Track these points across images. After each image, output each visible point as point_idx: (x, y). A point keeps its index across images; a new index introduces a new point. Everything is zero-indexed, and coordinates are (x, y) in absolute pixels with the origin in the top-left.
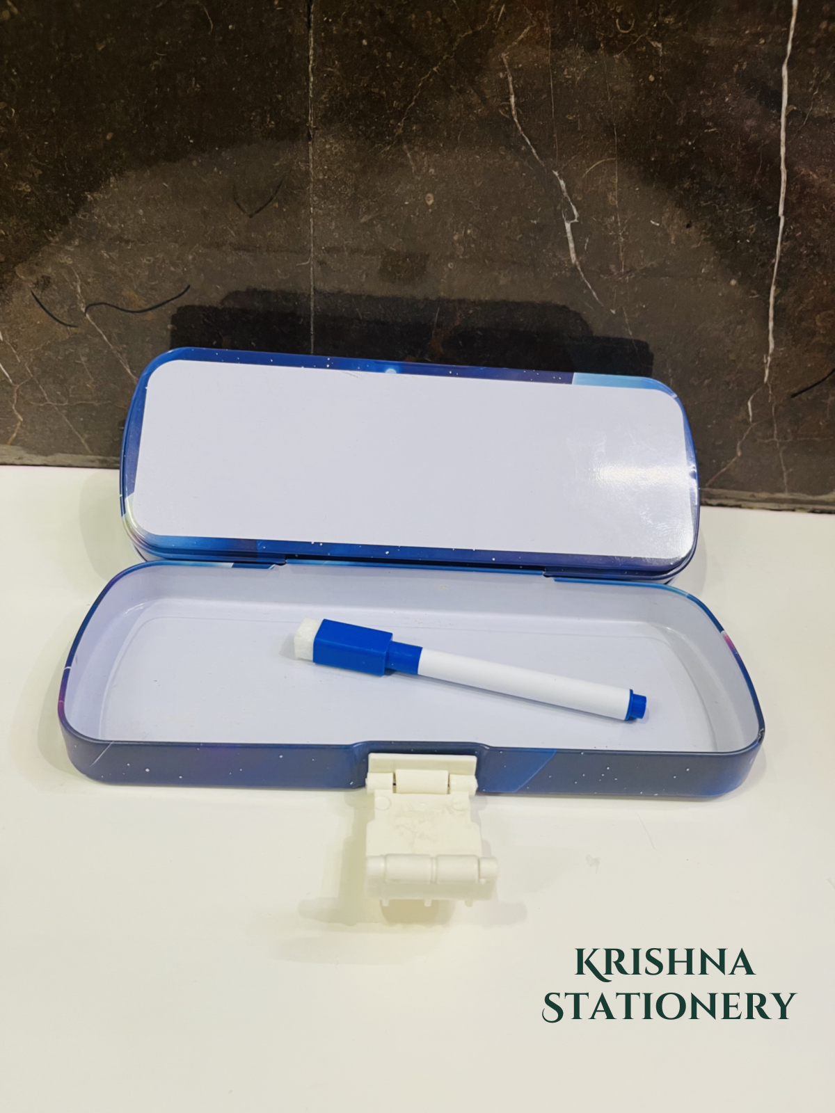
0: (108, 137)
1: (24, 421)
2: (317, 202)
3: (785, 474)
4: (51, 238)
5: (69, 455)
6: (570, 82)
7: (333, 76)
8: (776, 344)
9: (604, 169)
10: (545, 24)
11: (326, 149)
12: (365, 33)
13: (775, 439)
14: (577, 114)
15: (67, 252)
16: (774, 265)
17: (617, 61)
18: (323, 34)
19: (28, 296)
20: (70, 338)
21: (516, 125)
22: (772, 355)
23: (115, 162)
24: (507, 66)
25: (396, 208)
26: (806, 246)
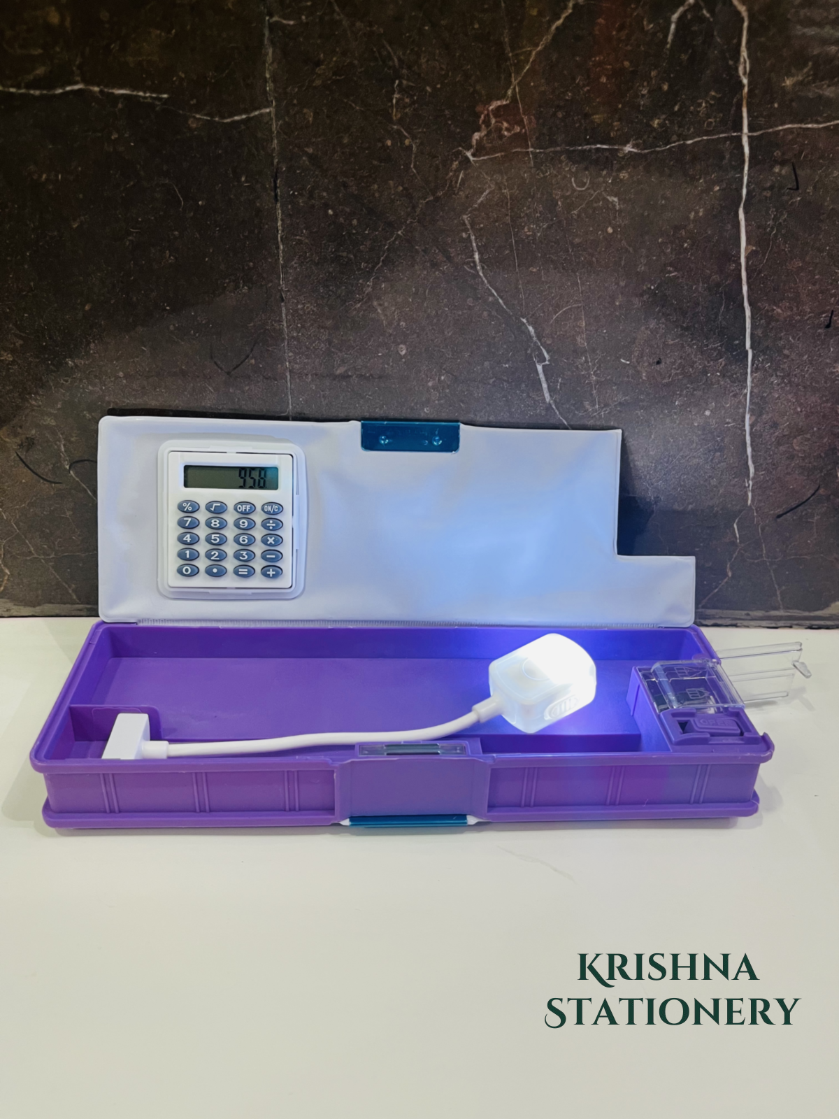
0: (87, 308)
1: (12, 574)
2: (293, 358)
3: (778, 593)
4: (34, 403)
5: (58, 605)
6: (531, 238)
7: (302, 243)
8: (756, 469)
9: (571, 315)
10: (503, 187)
11: (298, 309)
12: (331, 203)
13: (765, 559)
14: (540, 267)
15: (50, 414)
16: (746, 394)
17: (575, 217)
18: (290, 206)
19: (12, 457)
20: (54, 494)
21: (482, 279)
22: (753, 478)
23: (95, 330)
24: (469, 227)
25: (369, 360)
26: (777, 376)
